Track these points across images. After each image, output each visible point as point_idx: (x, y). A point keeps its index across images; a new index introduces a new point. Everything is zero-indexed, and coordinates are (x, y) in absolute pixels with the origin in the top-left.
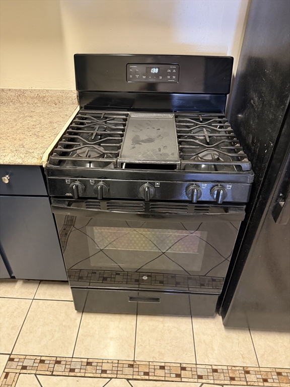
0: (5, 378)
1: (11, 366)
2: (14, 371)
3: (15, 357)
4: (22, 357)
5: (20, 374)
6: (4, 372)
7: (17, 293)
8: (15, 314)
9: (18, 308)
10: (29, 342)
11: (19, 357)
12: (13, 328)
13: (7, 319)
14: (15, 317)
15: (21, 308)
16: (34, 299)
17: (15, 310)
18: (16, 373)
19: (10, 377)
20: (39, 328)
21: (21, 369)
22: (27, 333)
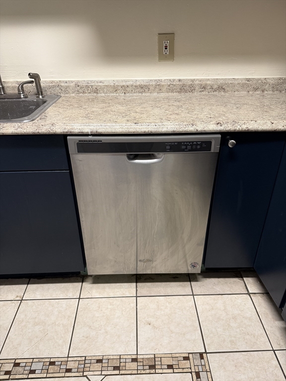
0: (184, 357)
1: (195, 358)
2: (192, 364)
3: (205, 359)
4: (207, 368)
5: (191, 373)
6: (189, 353)
7: (271, 327)
8: (247, 337)
9: (254, 336)
10: (225, 368)
11: (207, 364)
12: (232, 342)
13: (238, 330)
14: (244, 338)
15: (257, 340)
16: (274, 351)
17: (252, 334)
18: (191, 369)
19: (185, 364)
20: (244, 374)
21: (196, 372)
22: (233, 361)
